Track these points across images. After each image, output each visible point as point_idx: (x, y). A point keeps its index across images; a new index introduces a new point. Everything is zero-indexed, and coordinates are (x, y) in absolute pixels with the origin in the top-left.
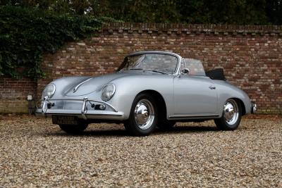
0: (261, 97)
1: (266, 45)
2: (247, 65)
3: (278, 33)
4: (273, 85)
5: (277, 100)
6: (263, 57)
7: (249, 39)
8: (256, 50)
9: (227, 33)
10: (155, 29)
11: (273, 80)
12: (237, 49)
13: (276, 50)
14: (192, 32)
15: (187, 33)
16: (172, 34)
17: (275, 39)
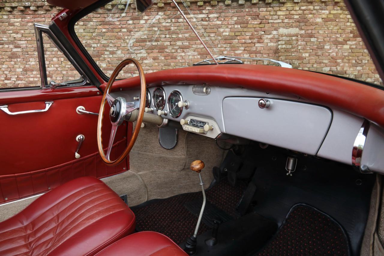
12: (104, 30)
13: (156, 29)
14: (38, 7)
15: (32, 8)
16: (15, 12)
17: (155, 13)
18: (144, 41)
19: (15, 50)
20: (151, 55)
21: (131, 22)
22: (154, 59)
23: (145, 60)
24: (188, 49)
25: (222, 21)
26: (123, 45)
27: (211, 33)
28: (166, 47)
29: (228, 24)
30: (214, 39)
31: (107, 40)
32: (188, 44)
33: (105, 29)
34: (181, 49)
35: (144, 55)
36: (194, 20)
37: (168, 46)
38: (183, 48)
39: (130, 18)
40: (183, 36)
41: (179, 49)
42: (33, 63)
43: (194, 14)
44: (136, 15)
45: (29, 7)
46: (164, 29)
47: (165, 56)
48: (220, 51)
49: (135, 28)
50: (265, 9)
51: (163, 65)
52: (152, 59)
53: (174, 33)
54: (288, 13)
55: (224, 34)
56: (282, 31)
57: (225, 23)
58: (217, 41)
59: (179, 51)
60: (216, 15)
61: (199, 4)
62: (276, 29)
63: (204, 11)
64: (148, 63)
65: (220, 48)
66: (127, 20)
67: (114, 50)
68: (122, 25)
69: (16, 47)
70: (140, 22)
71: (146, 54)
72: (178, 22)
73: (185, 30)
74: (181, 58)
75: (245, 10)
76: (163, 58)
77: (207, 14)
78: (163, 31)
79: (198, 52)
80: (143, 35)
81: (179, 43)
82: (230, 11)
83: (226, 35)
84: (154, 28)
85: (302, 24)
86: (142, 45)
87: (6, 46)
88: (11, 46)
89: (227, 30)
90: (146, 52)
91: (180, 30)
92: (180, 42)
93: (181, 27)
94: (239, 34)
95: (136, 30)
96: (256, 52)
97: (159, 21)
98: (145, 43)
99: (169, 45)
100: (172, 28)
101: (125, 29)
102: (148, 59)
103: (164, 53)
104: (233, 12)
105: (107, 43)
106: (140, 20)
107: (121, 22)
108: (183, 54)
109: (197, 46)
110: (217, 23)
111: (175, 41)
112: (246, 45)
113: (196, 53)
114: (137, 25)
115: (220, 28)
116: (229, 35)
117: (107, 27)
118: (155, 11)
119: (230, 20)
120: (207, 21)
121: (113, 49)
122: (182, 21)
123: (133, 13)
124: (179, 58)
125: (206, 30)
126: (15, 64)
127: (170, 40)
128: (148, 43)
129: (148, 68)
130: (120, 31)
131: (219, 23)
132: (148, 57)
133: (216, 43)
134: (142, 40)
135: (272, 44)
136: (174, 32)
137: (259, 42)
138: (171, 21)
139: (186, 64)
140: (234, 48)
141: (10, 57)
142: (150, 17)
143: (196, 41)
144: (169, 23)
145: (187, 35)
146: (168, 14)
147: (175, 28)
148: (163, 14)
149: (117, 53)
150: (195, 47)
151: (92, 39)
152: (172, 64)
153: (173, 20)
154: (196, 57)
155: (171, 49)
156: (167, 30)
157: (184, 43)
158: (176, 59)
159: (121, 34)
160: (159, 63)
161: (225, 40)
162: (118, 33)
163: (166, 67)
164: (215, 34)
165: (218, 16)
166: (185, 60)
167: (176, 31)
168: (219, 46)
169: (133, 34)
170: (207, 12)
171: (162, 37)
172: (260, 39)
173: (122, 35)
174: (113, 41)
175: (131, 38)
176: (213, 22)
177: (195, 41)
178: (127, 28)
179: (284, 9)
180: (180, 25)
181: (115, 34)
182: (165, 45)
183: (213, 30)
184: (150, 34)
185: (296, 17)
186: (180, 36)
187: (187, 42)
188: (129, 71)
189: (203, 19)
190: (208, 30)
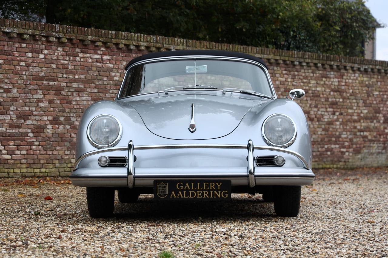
0: (34, 147)
1: (42, 56)
2: (15, 90)
3: (59, 38)
4: (50, 127)
5: (55, 152)
6: (37, 78)
7: (17, 45)
8: (28, 65)
11: (50, 118)
13: (54, 66)
17: (54, 48)
18: (42, 79)
20: (48, 97)
21: (30, 55)
22: (51, 102)
23: (41, 103)
24: (83, 93)
25: (113, 64)
26: (19, 82)
27: (104, 76)
28: (62, 89)
29: (119, 69)
30: (107, 83)
31: (3, 73)
32: (82, 87)
33: (3, 59)
34: (77, 93)
35: (40, 96)
37: (64, 88)
38: (79, 91)
39: (30, 50)
40: (79, 77)
41: (74, 92)
43: (90, 54)
44: (36, 47)
46: (62, 68)
47: (61, 100)
48: (112, 97)
49: (34, 62)
51: (58, 111)
52: (47, 102)
55: (115, 78)
57: (116, 66)
58: (109, 86)
59: (75, 94)
60: (108, 57)
63: (99, 52)
64: (43, 107)
65: (111, 94)
66: (26, 51)
67: (10, 87)
68: (21, 57)
70: (39, 55)
71: (43, 95)
72: (75, 61)
73: (81, 71)
74: (76, 103)
75: (133, 55)
76: (59, 102)
77: (101, 55)
78: (61, 69)
79: (92, 97)
80: (40, 71)
81: (75, 85)
82: (120, 54)
83: (117, 80)
84: (52, 65)
86: (39, 84)
89: (118, 74)
90: (42, 93)
91: (76, 70)
92: (76, 83)
93: (78, 67)
95: (35, 65)
97: (57, 58)
98: (42, 82)
99: (66, 86)
100: (70, 67)
101: (24, 62)
102: (44, 102)
103: (59, 95)
104: (123, 56)
105: (2, 78)
106: (39, 54)
107: (20, 53)
108: (78, 99)
109: (92, 90)
110: (109, 66)
111: (71, 82)
113: (90, 98)
114: (36, 59)
115: (111, 72)
116: (119, 81)
117: (5, 57)
118: (55, 46)
119: (120, 64)
120: (101, 63)
121: (8, 86)
122: (79, 60)
123: (34, 45)
124: (74, 103)
125: (100, 72)
127: (67, 80)
128: (45, 82)
129: (43, 113)
130: (19, 65)
131: (111, 66)
132: (44, 100)
133: (108, 88)
134: (40, 78)
136: (72, 71)
138: (69, 59)
139: (80, 111)
142: (49, 52)
143: (91, 84)
144: (67, 60)
145: (82, 77)
146: (67, 50)
147: (73, 67)
148: (62, 50)
149: (12, 92)
150: (90, 91)
152: (67, 110)
153: (71, 58)
154: (89, 103)
155: (67, 91)
156: (65, 69)
157: (79, 86)
158: (71, 104)
159: (18, 68)
160: (54, 108)
161: (115, 85)
162: (16, 66)
163: (61, 113)
164: (107, 78)
165: (110, 58)
166: (80, 106)
167: (72, 70)
168: (111, 91)
169: (31, 70)
170: (101, 53)
171: (60, 76)
173: (20, 69)
174: (10, 76)
175: (28, 74)
176: (106, 65)
177: (89, 84)
178: (26, 61)
180: (77, 64)
181: (13, 67)
182: (62, 86)
183: (105, 73)
184: (48, 71)
186: (77, 77)
187: (82, 85)
188: (22, 116)
189: (98, 60)
190: (102, 73)
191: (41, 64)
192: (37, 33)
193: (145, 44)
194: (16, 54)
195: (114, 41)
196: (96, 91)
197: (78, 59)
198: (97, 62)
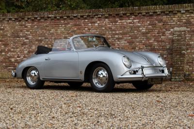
1: (96, 24)
3: (104, 15)
7: (83, 21)
8: (89, 29)
9: (66, 18)
10: (16, 17)
12: (75, 29)
13: (104, 28)
14: (41, 18)
15: (38, 19)
16: (29, 20)
17: (103, 20)
19: (26, 40)
21: (90, 24)
24: (121, 40)
25: (140, 23)
27: (135, 30)
29: (145, 25)
32: (121, 37)
36: (125, 23)
37: (110, 38)
38: (119, 39)
39: (90, 22)
40: (119, 32)
41: (116, 39)
42: (34, 48)
43: (125, 20)
45: (37, 18)
46: (108, 29)
50: (165, 17)
53: (114, 30)
54: (179, 19)
55: (143, 31)
56: (176, 29)
57: (143, 24)
58: (138, 35)
59: (116, 41)
60: (137, 21)
61: (127, 15)
62: (173, 28)
63: (131, 19)
66: (88, 23)
68: (85, 26)
69: (26, 39)
72: (116, 25)
73: (120, 29)
74: (117, 45)
75: (154, 18)
77: (133, 20)
80: (96, 31)
81: (117, 36)
82: (145, 18)
84: (102, 28)
85: (188, 25)
87: (21, 38)
88: (24, 39)
89: (144, 29)
91: (117, 29)
93: (118, 27)
94: (151, 31)
95: (93, 29)
96: (162, 41)
97: (105, 24)
100: (113, 28)
104: (147, 18)
107: (85, 24)
108: (119, 43)
110: (138, 25)
111: (114, 35)
112: (156, 37)
113: (126, 42)
114: (93, 26)
115: (140, 28)
116: (145, 32)
117: (77, 27)
119: (146, 23)
120: (132, 24)
123: (92, 20)
126: (24, 48)
127: (111, 34)
135: (171, 36)
137: (163, 35)
140: (148, 39)
141: (22, 45)
142: (101, 22)
144: (111, 25)
145: (121, 32)
146: (111, 20)
147: (115, 28)
148: (108, 20)
150: (126, 38)
151: (68, 34)
153: (113, 23)
155: (112, 40)
157: (119, 36)
158: (115, 45)
159: (84, 31)
164: (137, 31)
168: (140, 38)
171: (107, 33)
172: (164, 34)
176: (136, 24)
177: (125, 35)
178: (88, 27)
179: (177, 16)
183: (136, 28)
185: (184, 21)
186: (117, 32)
190: (133, 29)
191: (96, 28)
192: (91, 14)
193: (160, 11)
194: (83, 25)
195: (138, 12)
196: (130, 38)
197: (118, 23)
198: (130, 23)
